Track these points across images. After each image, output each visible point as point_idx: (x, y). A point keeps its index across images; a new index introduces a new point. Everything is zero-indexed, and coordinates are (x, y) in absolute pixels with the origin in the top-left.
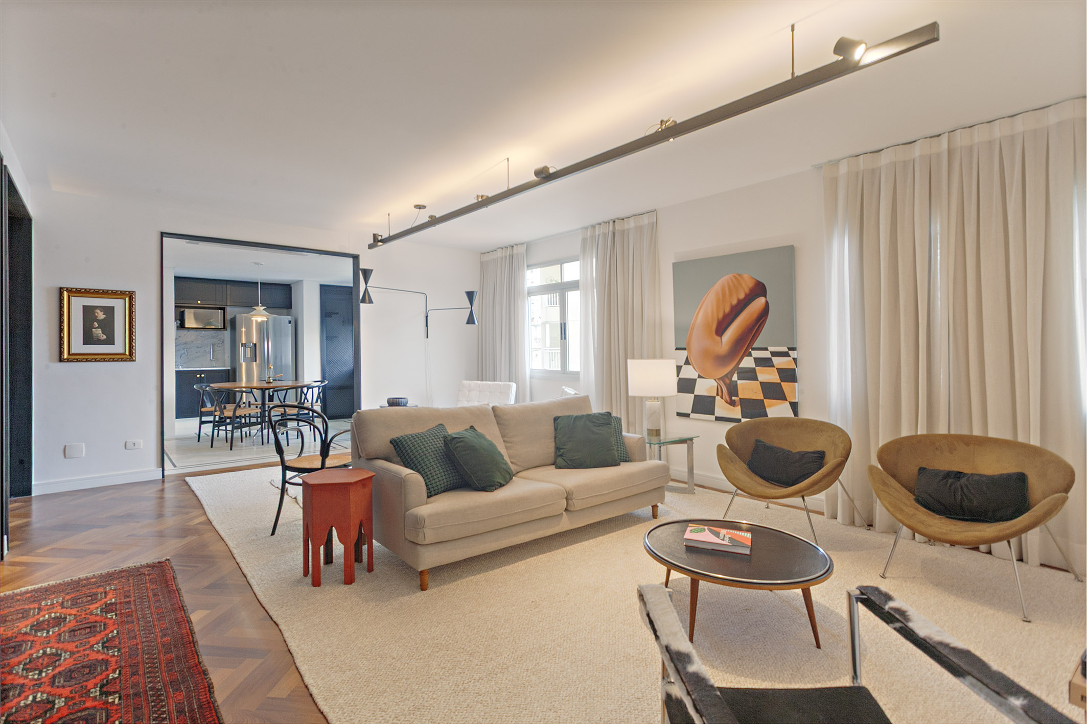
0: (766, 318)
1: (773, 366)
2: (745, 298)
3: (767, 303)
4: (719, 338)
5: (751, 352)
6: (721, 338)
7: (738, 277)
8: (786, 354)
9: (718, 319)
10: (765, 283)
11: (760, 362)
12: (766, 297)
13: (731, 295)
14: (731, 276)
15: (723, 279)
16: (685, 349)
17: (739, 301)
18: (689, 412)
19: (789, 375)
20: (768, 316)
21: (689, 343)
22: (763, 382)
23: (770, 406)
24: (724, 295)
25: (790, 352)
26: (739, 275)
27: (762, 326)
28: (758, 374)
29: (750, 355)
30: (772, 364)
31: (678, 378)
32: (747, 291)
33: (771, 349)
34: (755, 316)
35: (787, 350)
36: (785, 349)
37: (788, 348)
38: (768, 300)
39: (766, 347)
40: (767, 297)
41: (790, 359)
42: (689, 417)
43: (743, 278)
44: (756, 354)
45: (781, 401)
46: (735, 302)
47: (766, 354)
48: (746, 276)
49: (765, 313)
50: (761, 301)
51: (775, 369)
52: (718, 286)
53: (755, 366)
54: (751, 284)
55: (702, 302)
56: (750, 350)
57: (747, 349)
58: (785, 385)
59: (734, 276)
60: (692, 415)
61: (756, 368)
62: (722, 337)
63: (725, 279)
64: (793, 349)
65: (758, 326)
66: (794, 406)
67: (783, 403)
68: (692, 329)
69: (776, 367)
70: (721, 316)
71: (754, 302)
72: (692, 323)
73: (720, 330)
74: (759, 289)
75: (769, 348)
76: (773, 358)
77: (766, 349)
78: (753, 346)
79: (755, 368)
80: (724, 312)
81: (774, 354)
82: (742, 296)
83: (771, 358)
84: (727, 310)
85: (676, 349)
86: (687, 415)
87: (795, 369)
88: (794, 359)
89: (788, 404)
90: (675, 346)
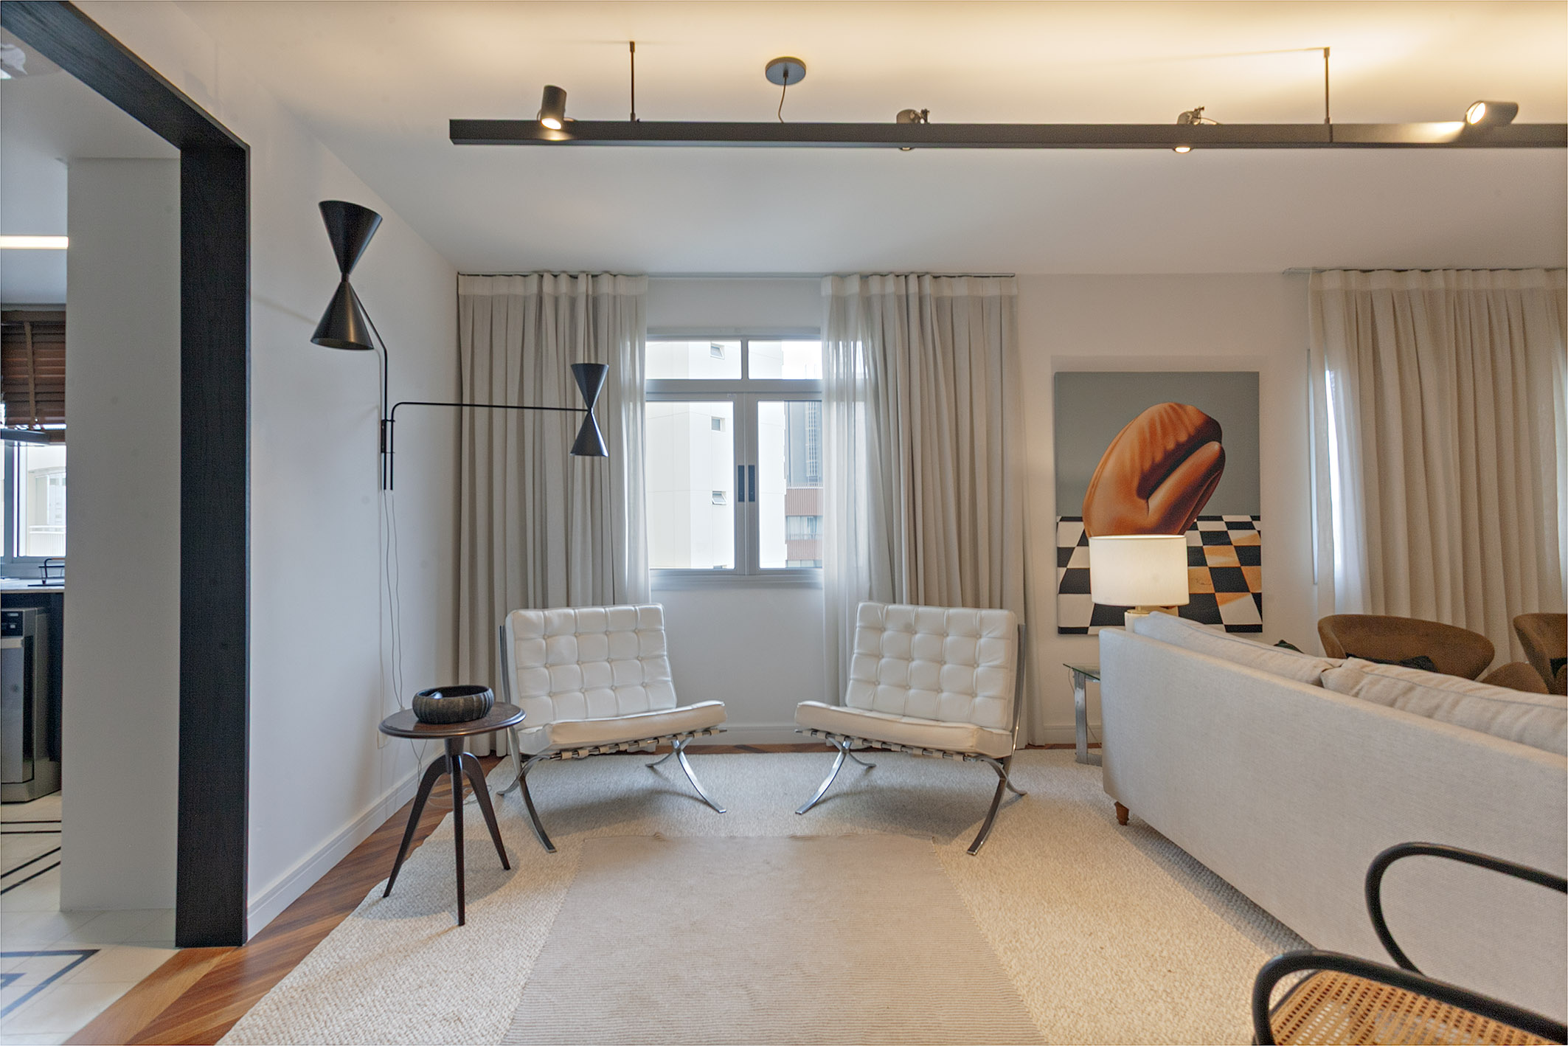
0: (1221, 473)
1: (1230, 543)
2: (1187, 441)
3: (1222, 451)
5: (1196, 523)
6: (1147, 502)
7: (1177, 410)
8: (1248, 526)
9: (1142, 470)
10: (1219, 422)
11: (1209, 538)
12: (1220, 442)
13: (1165, 434)
14: (1166, 405)
15: (1152, 408)
16: (1080, 519)
17: (1179, 446)
18: (1086, 622)
19: (1251, 555)
20: (1223, 469)
21: (1088, 509)
22: (1214, 568)
23: (1224, 602)
24: (1153, 433)
25: (1254, 522)
26: (1180, 406)
27: (1214, 485)
28: (1206, 556)
29: (1195, 527)
30: (1228, 540)
31: (1063, 571)
32: (1191, 430)
33: (1227, 518)
34: (1203, 468)
35: (1250, 520)
36: (1247, 519)
37: (1251, 517)
38: (1223, 446)
39: (1219, 515)
40: (1223, 441)
41: (1255, 532)
42: (1086, 633)
43: (1185, 411)
44: (1204, 526)
45: (1240, 594)
46: (1171, 446)
47: (1219, 526)
48: (1190, 408)
49: (1219, 463)
50: (1214, 446)
51: (1232, 548)
52: (1143, 419)
53: (1201, 545)
54: (1198, 421)
55: (1113, 444)
56: (1195, 520)
57: (1190, 518)
58: (1246, 570)
59: (1171, 407)
60: (1092, 630)
61: (1204, 547)
62: (1149, 501)
63: (1155, 410)
64: (1257, 518)
65: (1206, 485)
66: (1258, 598)
67: (1240, 597)
68: (1095, 486)
69: (1234, 544)
70: (1147, 465)
71: (1202, 447)
72: (1095, 475)
73: (1146, 487)
74: (1210, 430)
75: (1224, 517)
76: (1229, 531)
77: (1220, 519)
78: (1200, 514)
79: (1202, 547)
80: (1153, 459)
81: (1231, 526)
82: (1183, 437)
83: (1226, 532)
84: (1159, 457)
85: (1061, 520)
86: (1083, 631)
87: (1260, 546)
88: (1259, 532)
89: (1250, 597)
90: (1057, 515)
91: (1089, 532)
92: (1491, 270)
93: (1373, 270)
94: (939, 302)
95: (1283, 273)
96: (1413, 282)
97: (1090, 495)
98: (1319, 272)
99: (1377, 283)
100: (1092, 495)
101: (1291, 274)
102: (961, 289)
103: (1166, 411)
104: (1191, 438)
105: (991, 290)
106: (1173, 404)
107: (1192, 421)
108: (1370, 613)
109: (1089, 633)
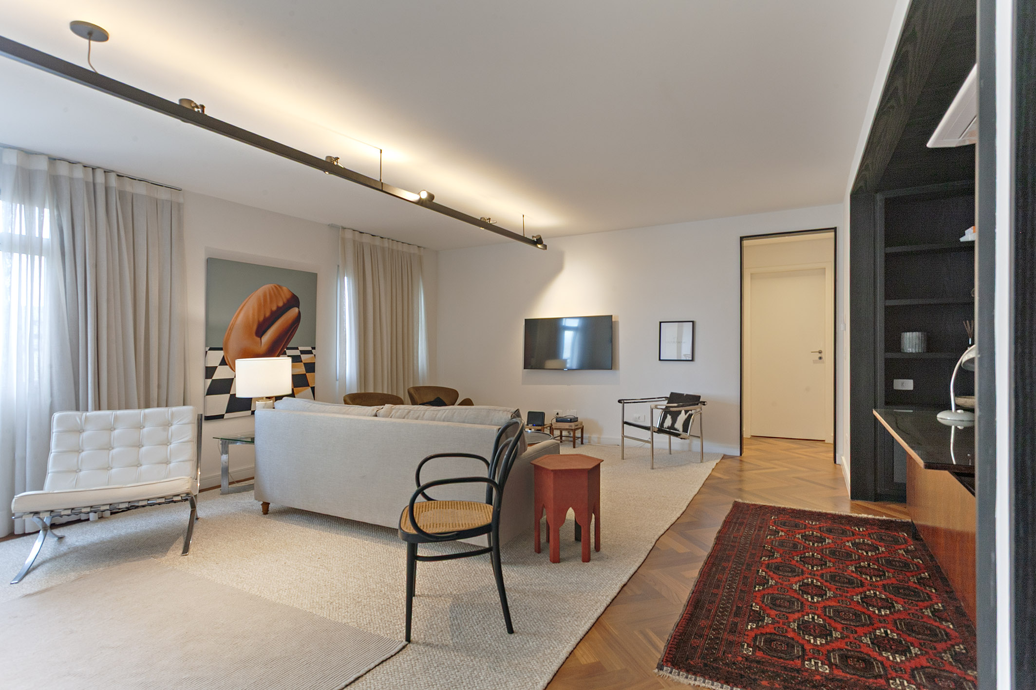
0: (299, 324)
1: (302, 362)
3: (299, 313)
4: (259, 339)
6: (261, 339)
7: (278, 288)
8: (310, 352)
9: (259, 321)
10: (299, 297)
12: (299, 308)
13: (271, 301)
14: (272, 285)
15: (264, 287)
16: (221, 349)
17: (278, 308)
18: (222, 411)
19: (311, 367)
20: (299, 322)
21: (226, 343)
23: (298, 393)
24: (265, 300)
25: (313, 350)
26: (279, 286)
27: (295, 330)
29: (285, 353)
30: (301, 360)
31: (209, 381)
32: (285, 300)
33: (301, 348)
34: (290, 322)
35: (311, 349)
36: (309, 348)
37: (312, 347)
38: (300, 310)
39: (297, 346)
40: (300, 308)
41: (313, 355)
42: (223, 418)
43: (282, 289)
44: (292, 352)
45: (305, 388)
46: (274, 308)
47: (296, 353)
48: (284, 288)
49: (297, 319)
50: (295, 310)
51: (302, 363)
52: (260, 292)
54: (288, 296)
55: (243, 304)
56: (285, 350)
57: (283, 349)
58: (308, 375)
59: (275, 286)
60: (227, 416)
62: (262, 338)
63: (266, 288)
64: (314, 348)
65: (291, 330)
66: (313, 389)
67: (305, 389)
68: (231, 329)
69: (303, 362)
70: (261, 319)
71: (290, 311)
72: (231, 322)
73: (261, 331)
74: (293, 301)
75: (299, 347)
76: (301, 355)
77: (297, 349)
78: (288, 346)
80: (265, 315)
81: (303, 352)
82: (281, 304)
83: (300, 356)
84: (268, 314)
85: (209, 350)
86: (221, 417)
87: (314, 363)
88: (315, 355)
89: (309, 389)
90: (206, 346)
91: (227, 357)
92: (402, 243)
93: (363, 233)
94: (122, 195)
95: (329, 225)
96: (377, 242)
97: (228, 334)
98: (344, 228)
99: (366, 239)
100: (229, 335)
101: (332, 226)
102: (140, 189)
103: (273, 289)
104: (284, 305)
105: (163, 195)
106: (275, 285)
107: (285, 296)
108: (359, 392)
109: (225, 418)
